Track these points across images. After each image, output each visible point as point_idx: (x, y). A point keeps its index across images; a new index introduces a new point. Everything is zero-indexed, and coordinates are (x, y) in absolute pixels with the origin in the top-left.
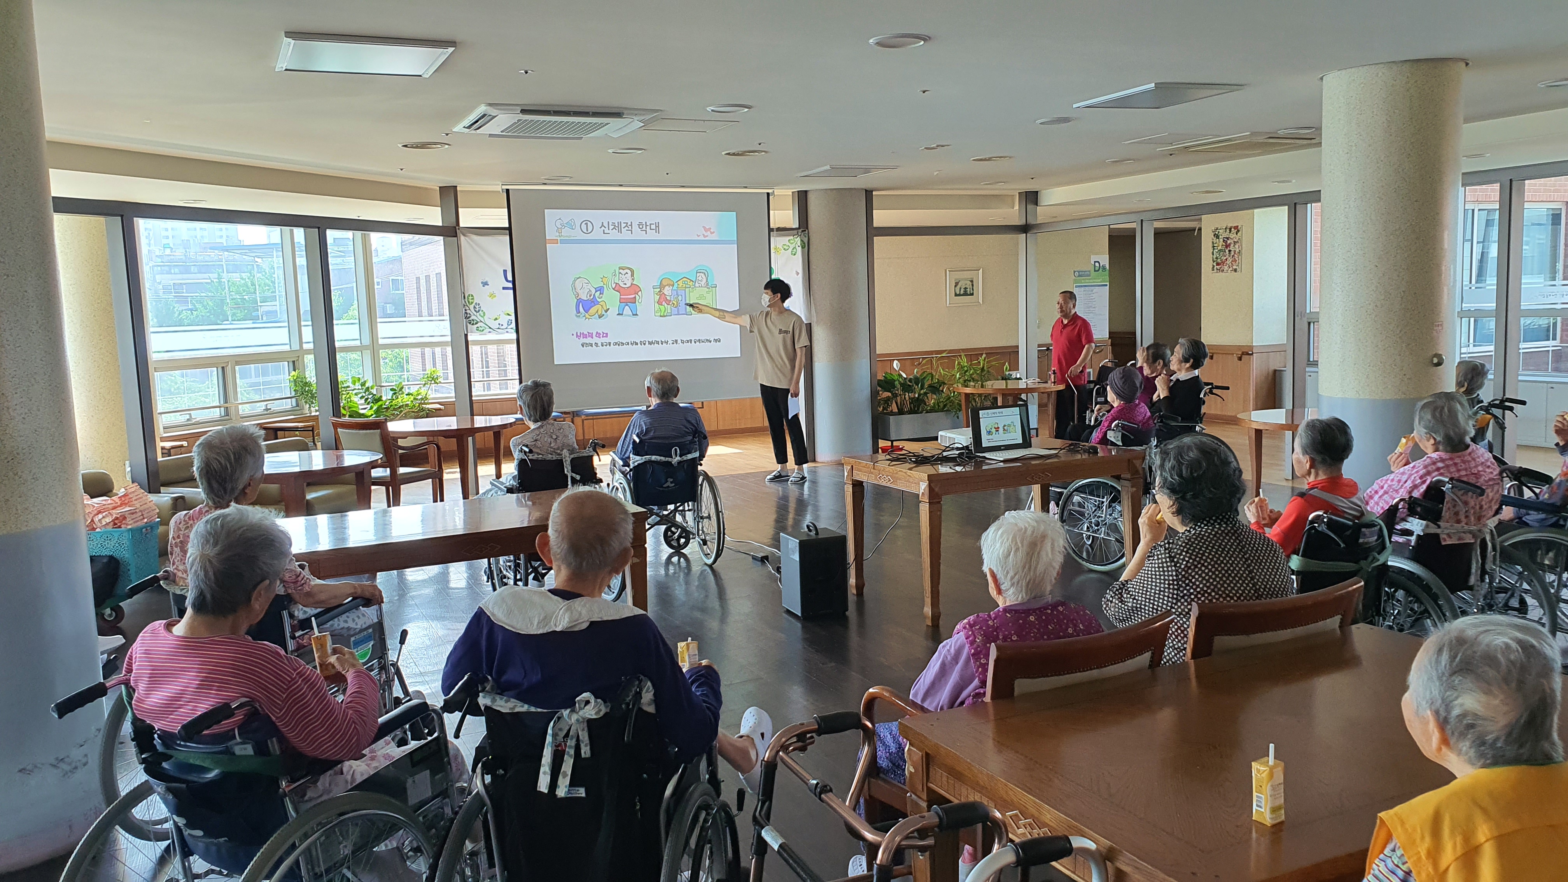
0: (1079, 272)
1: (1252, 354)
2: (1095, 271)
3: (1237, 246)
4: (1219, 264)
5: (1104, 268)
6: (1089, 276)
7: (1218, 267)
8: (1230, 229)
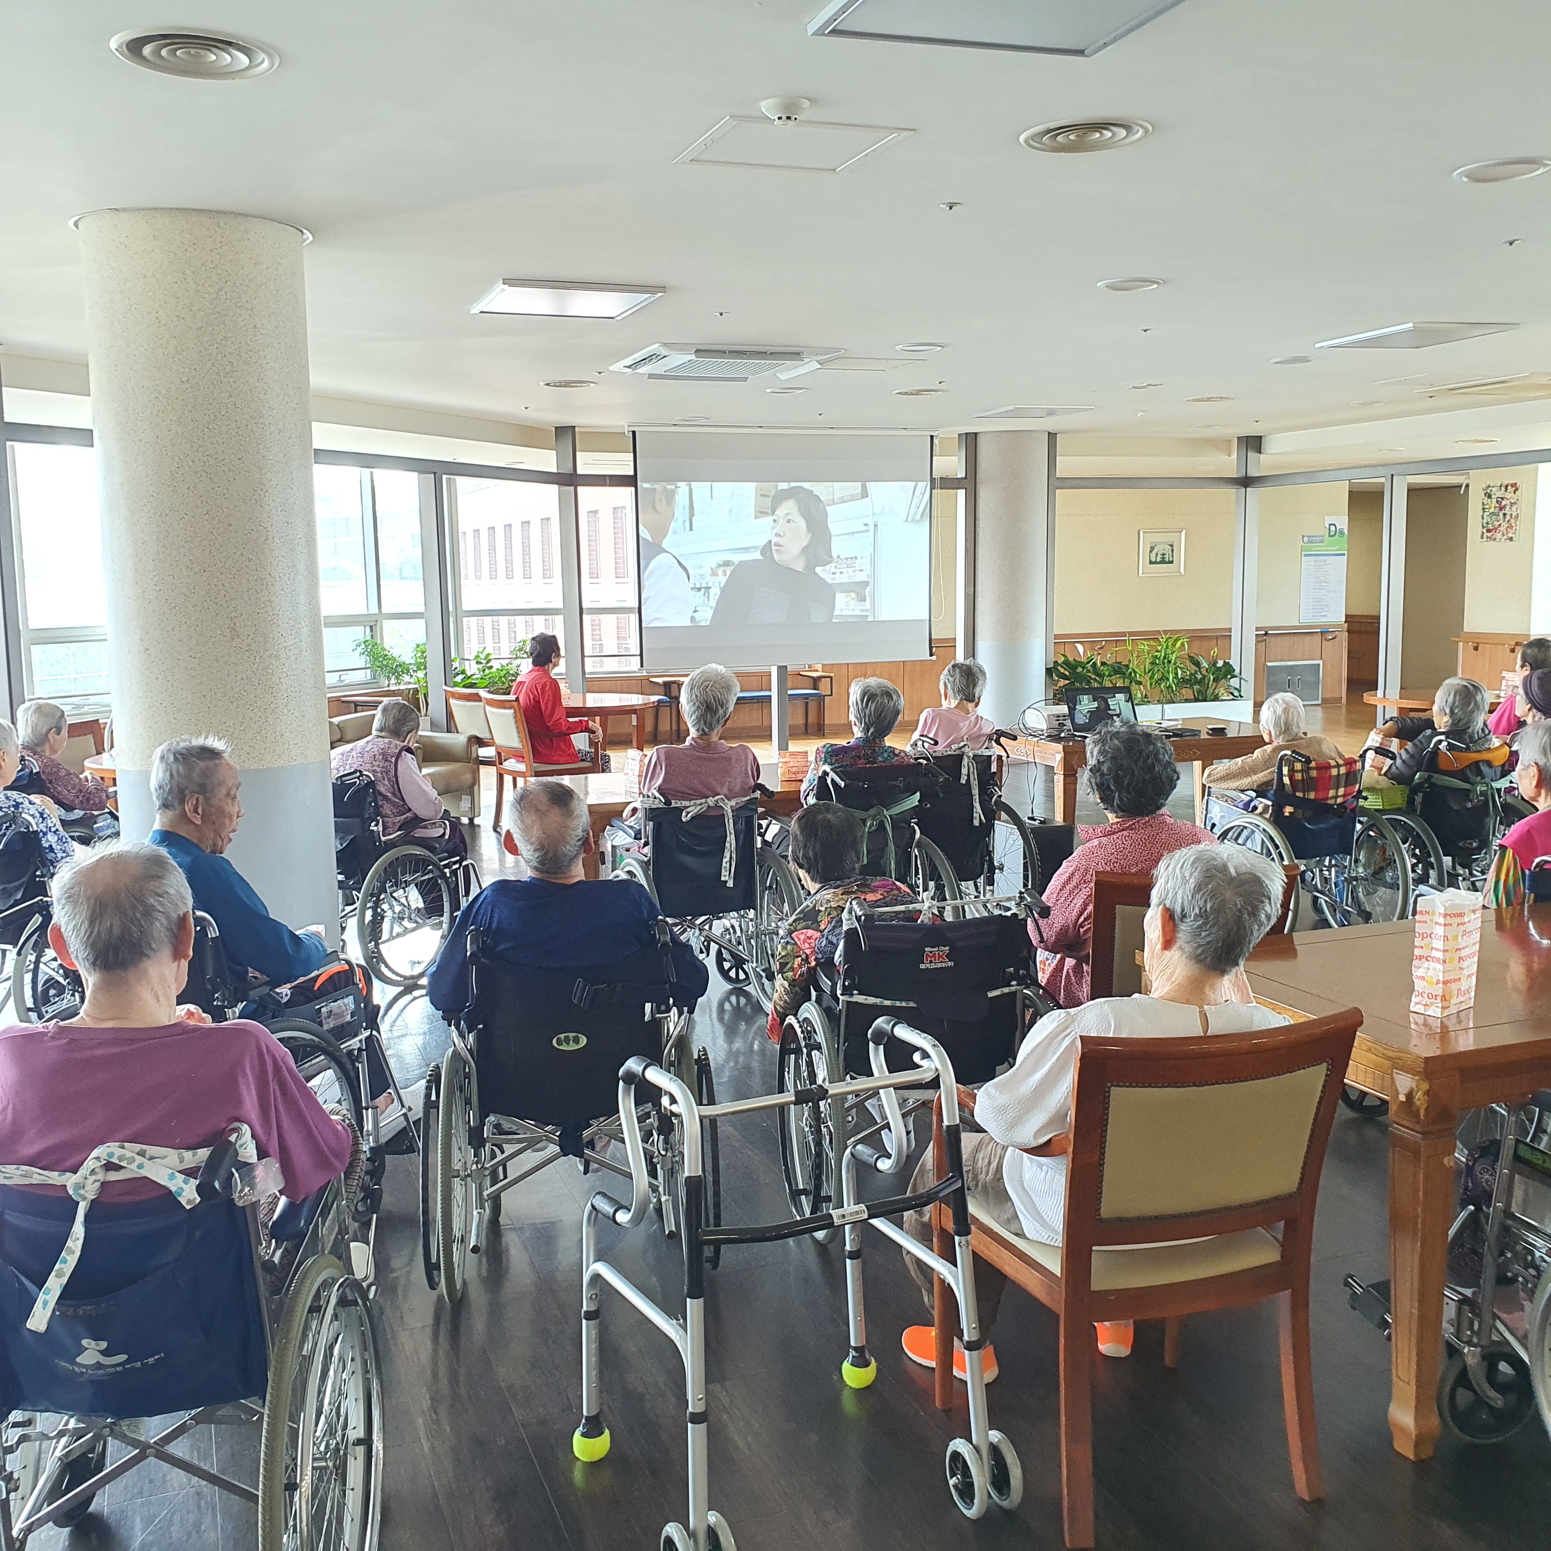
0: (1309, 537)
2: (1330, 536)
3: (1514, 508)
4: (1490, 531)
5: (1342, 532)
6: (1322, 542)
7: (1489, 535)
8: (1506, 487)
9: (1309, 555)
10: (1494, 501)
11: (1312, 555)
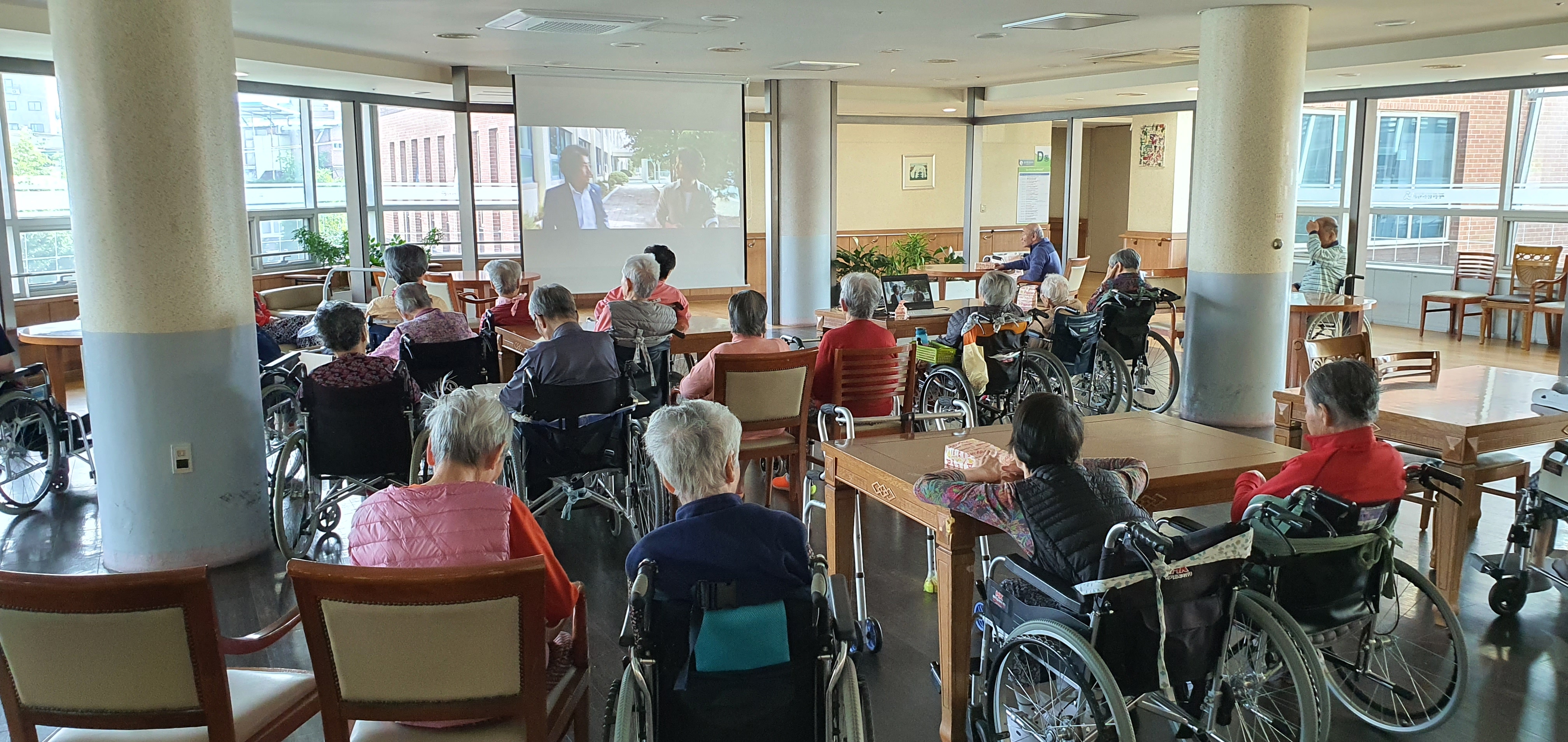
0: (1023, 161)
1: (1170, 241)
2: (1038, 160)
3: (1162, 143)
4: (1145, 158)
5: (1047, 158)
6: (1032, 165)
7: (1145, 161)
8: (1157, 127)
9: (1023, 175)
10: (1149, 137)
11: (1026, 174)
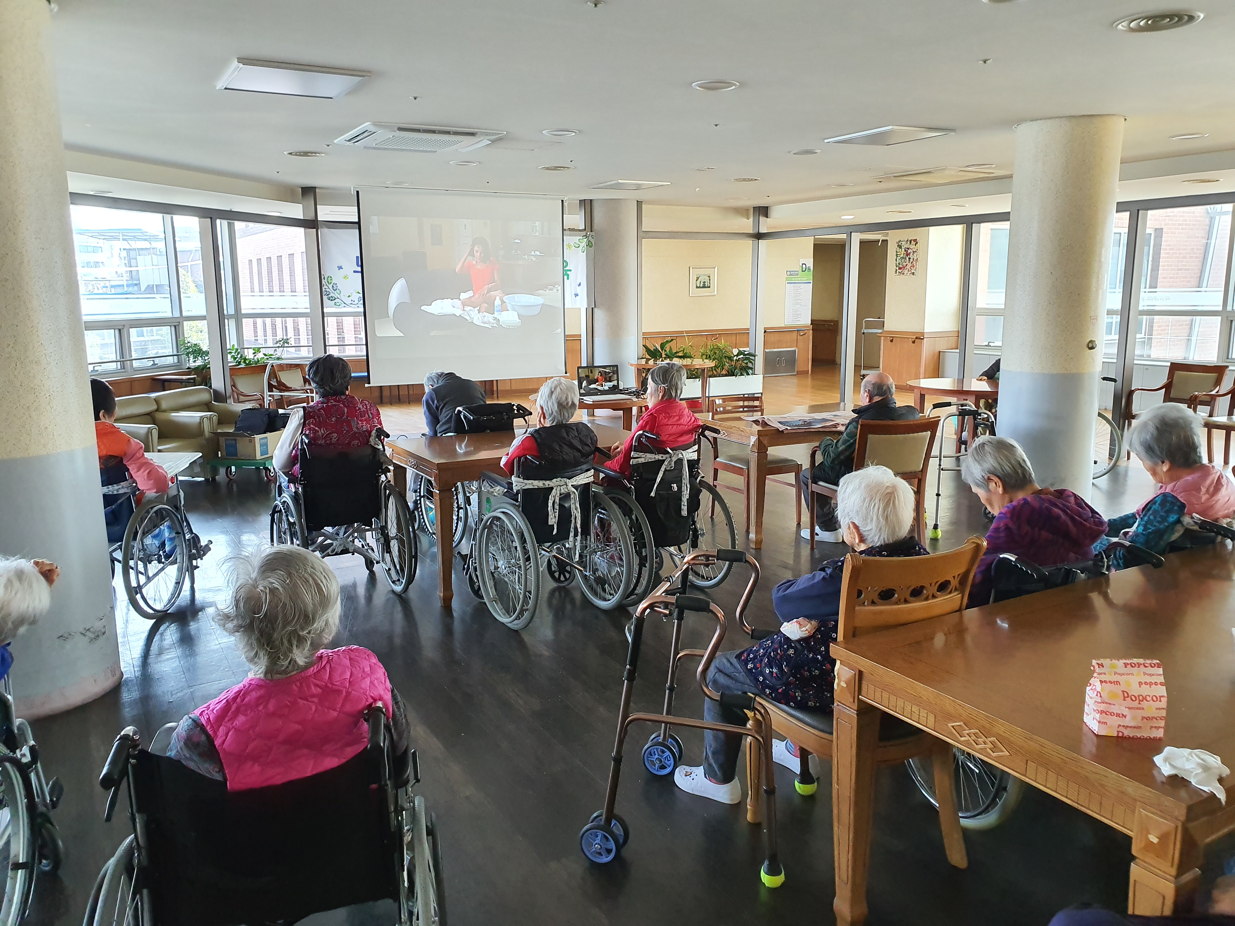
0: (790, 272)
1: (923, 339)
2: (802, 271)
3: (915, 255)
4: (901, 268)
5: (809, 269)
6: (797, 275)
7: (900, 271)
8: (911, 241)
9: (790, 283)
10: (903, 250)
